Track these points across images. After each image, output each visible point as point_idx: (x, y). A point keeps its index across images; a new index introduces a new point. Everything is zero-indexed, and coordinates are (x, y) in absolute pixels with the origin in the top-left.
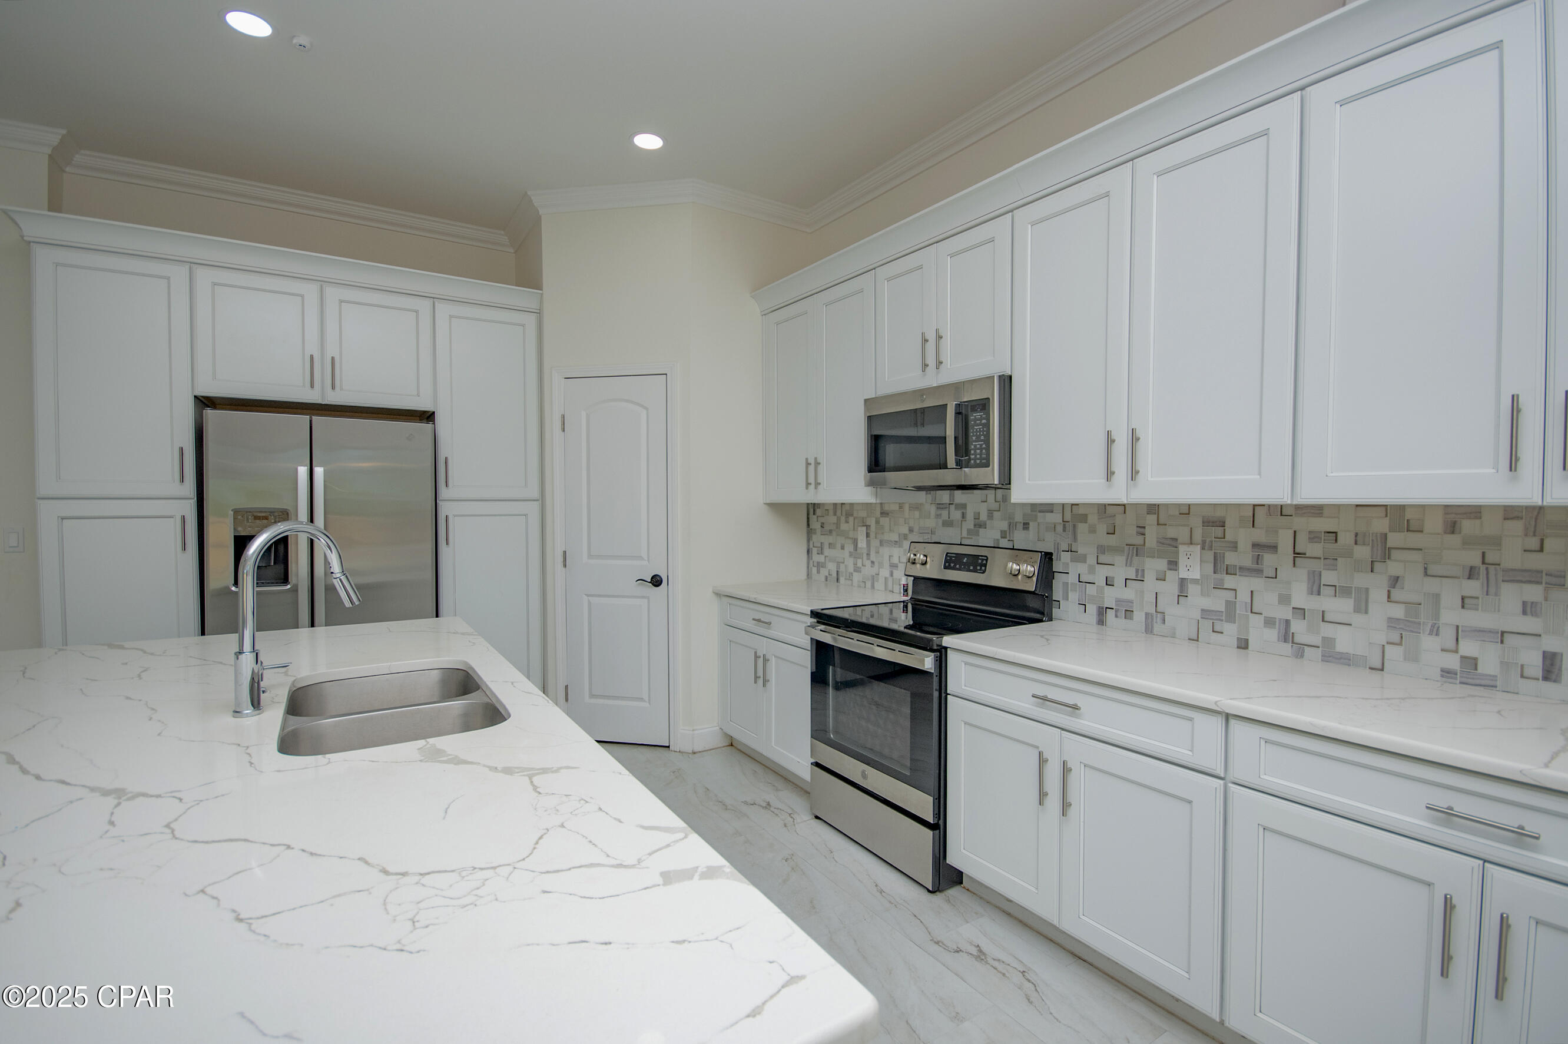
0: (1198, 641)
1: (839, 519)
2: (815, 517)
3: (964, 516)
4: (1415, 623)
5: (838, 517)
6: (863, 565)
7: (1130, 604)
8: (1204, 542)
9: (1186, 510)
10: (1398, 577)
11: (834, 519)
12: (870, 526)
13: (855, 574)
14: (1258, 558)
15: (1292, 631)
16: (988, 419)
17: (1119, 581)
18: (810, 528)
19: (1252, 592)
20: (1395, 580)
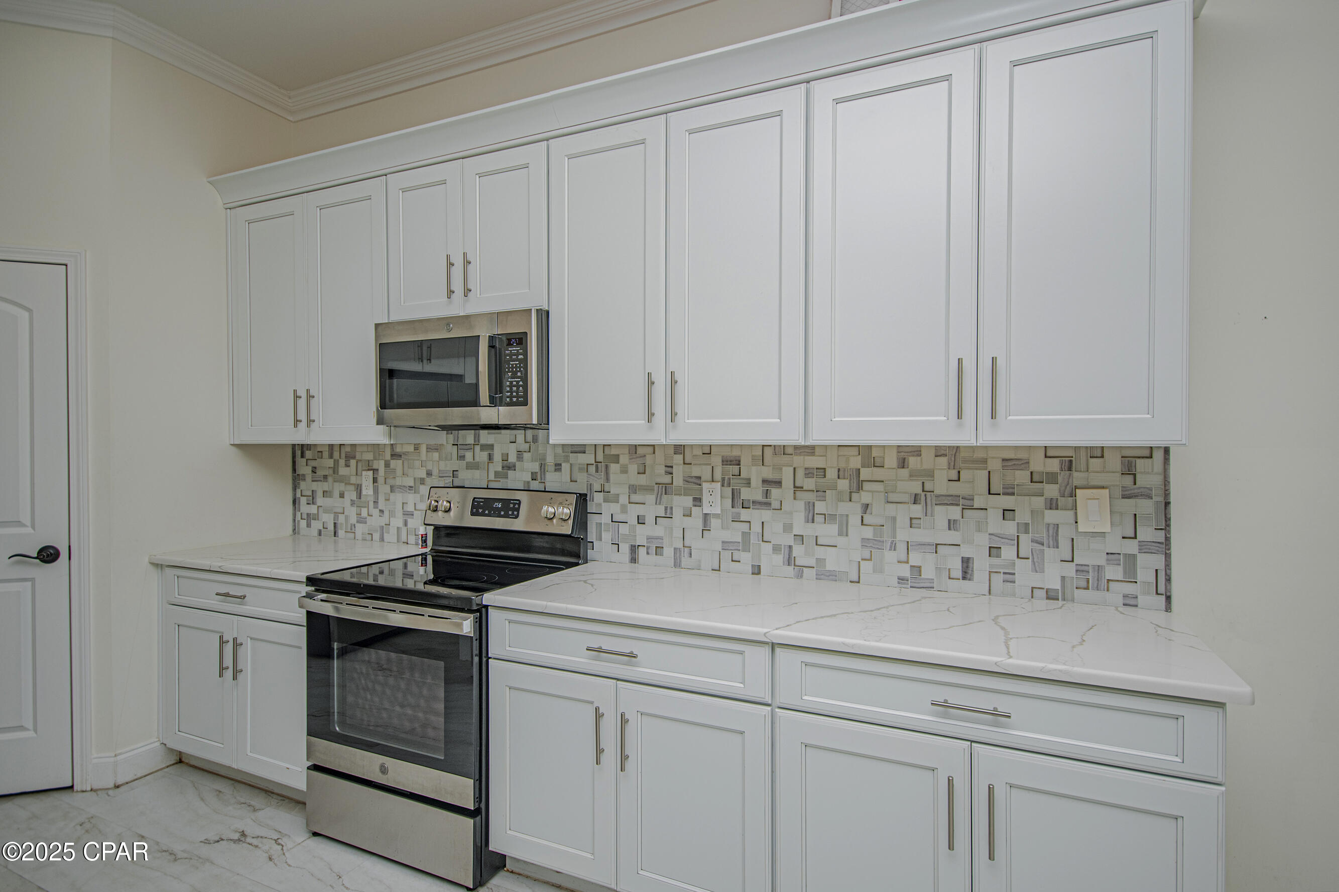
0: (719, 570)
1: (336, 462)
2: (304, 460)
3: (490, 457)
4: (880, 541)
5: (334, 460)
6: (369, 515)
7: (660, 541)
8: (723, 479)
9: (708, 451)
10: (868, 504)
11: (330, 463)
12: (378, 470)
13: (357, 525)
14: (767, 493)
15: (794, 556)
16: (525, 354)
17: (650, 520)
18: (297, 473)
19: (763, 522)
20: (866, 507)
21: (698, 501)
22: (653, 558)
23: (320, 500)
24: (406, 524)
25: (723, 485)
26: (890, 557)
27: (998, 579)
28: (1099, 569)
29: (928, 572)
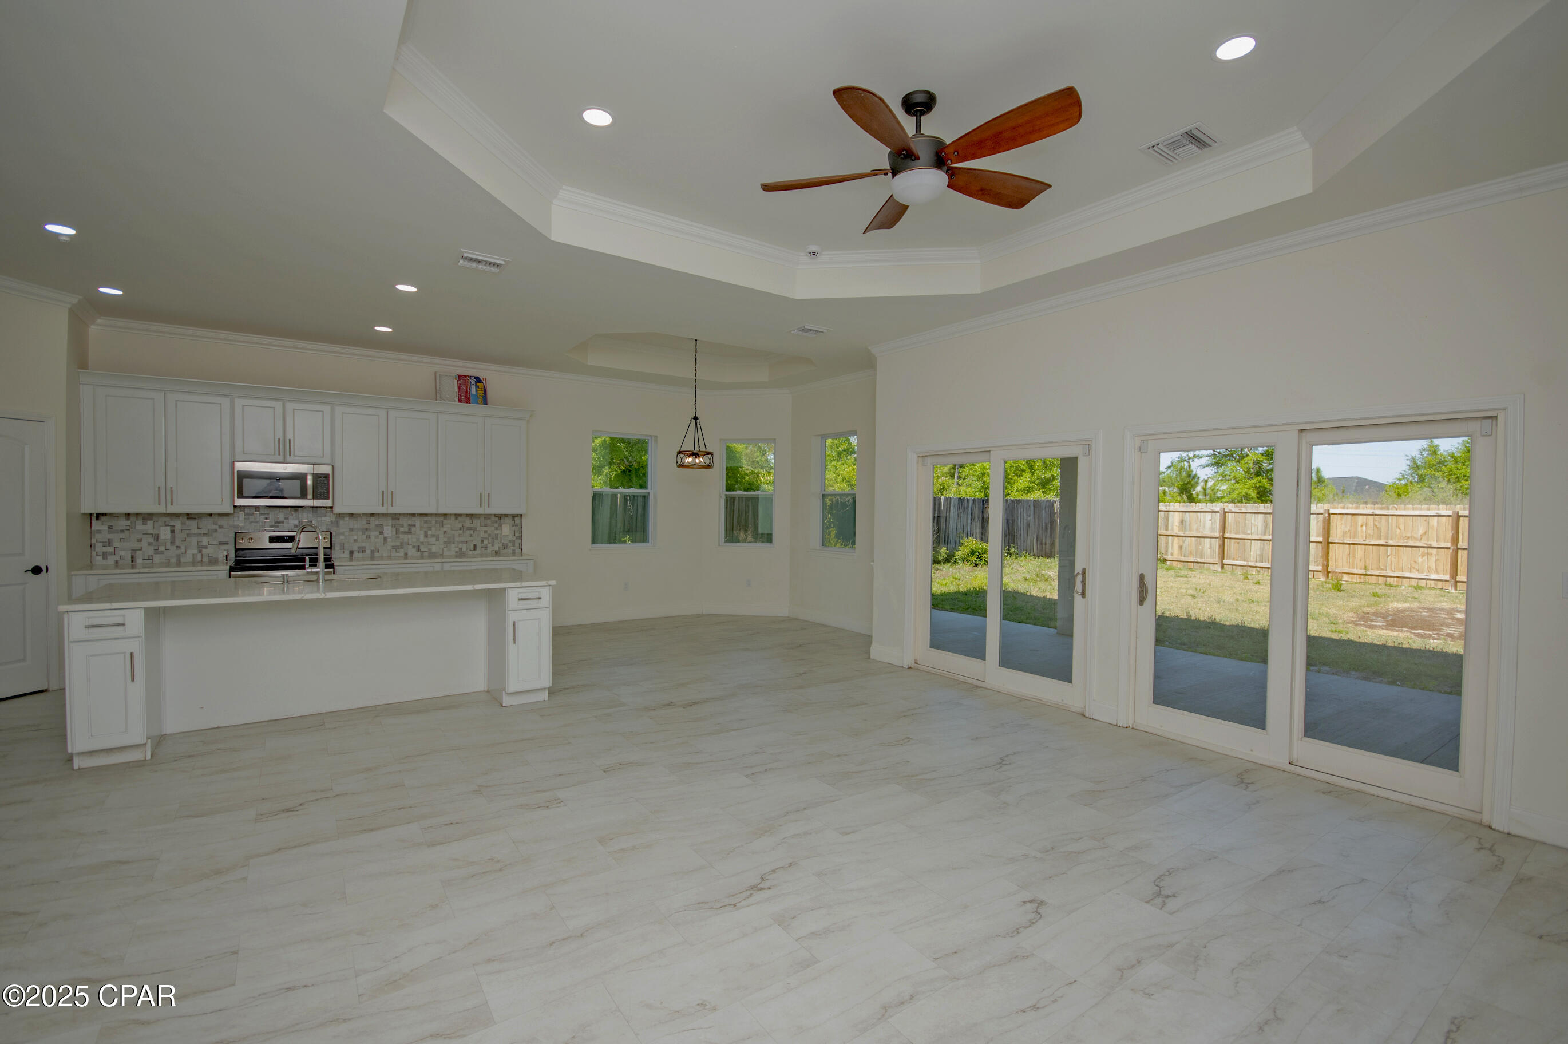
0: (391, 556)
1: (133, 522)
2: (100, 522)
5: (131, 521)
6: (166, 549)
7: (364, 548)
9: (385, 515)
11: (127, 523)
12: (174, 526)
13: (156, 556)
14: (410, 529)
15: (420, 549)
18: (93, 529)
19: (408, 539)
20: (445, 532)
21: (381, 533)
22: (361, 555)
23: (116, 544)
24: (200, 552)
25: (392, 527)
26: (453, 546)
27: (483, 549)
28: (507, 544)
29: (464, 549)
